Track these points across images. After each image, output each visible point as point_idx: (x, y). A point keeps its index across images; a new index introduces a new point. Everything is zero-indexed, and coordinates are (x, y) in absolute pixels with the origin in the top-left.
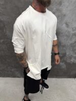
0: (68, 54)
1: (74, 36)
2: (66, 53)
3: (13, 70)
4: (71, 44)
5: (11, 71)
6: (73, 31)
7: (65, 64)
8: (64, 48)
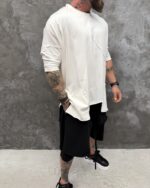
0: (138, 93)
1: (144, 59)
2: (134, 92)
3: (37, 132)
4: (142, 73)
5: (34, 135)
6: (141, 49)
7: (136, 114)
8: (131, 82)
